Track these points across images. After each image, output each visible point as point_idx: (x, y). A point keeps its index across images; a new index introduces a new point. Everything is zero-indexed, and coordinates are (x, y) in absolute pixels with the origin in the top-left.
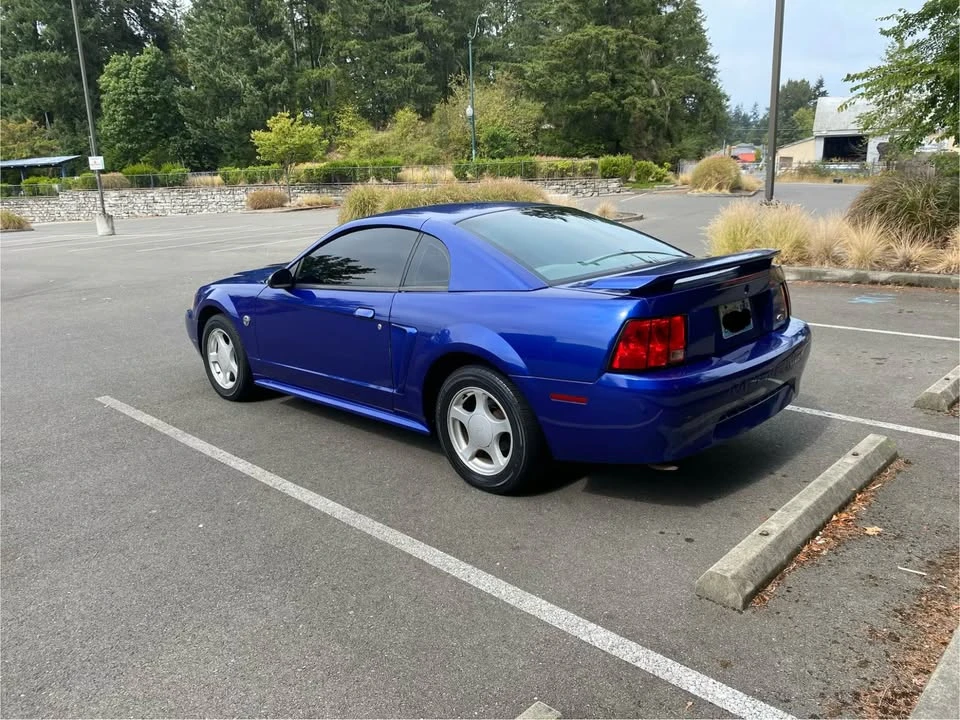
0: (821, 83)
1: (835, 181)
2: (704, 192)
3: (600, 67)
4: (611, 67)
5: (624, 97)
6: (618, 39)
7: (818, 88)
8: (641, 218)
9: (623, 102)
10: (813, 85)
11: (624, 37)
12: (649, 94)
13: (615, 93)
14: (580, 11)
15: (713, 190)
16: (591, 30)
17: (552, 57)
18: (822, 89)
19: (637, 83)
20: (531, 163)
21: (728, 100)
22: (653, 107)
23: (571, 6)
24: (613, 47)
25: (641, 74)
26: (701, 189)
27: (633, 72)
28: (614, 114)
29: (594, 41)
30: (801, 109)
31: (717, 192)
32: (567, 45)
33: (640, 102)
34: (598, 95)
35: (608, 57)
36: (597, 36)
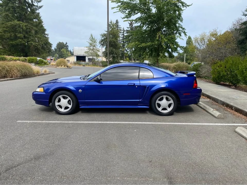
0: (66, 43)
1: (83, 66)
2: (61, 67)
3: (20, 32)
4: (24, 33)
5: (29, 42)
6: (26, 26)
7: (66, 44)
8: (54, 73)
9: (29, 43)
10: (65, 43)
11: (27, 25)
12: (35, 42)
13: (26, 40)
14: (12, 16)
15: (63, 67)
16: (16, 22)
17: (4, 27)
18: (67, 45)
19: (32, 38)
20: (4, 58)
21: (52, 45)
22: (37, 45)
23: (9, 14)
24: (24, 28)
25: (33, 36)
26: (60, 66)
27: (30, 35)
28: (25, 46)
29: (18, 25)
30: (63, 49)
31: (64, 67)
32: (10, 25)
33: (34, 44)
34: (20, 40)
35: (23, 30)
36: (19, 24)
